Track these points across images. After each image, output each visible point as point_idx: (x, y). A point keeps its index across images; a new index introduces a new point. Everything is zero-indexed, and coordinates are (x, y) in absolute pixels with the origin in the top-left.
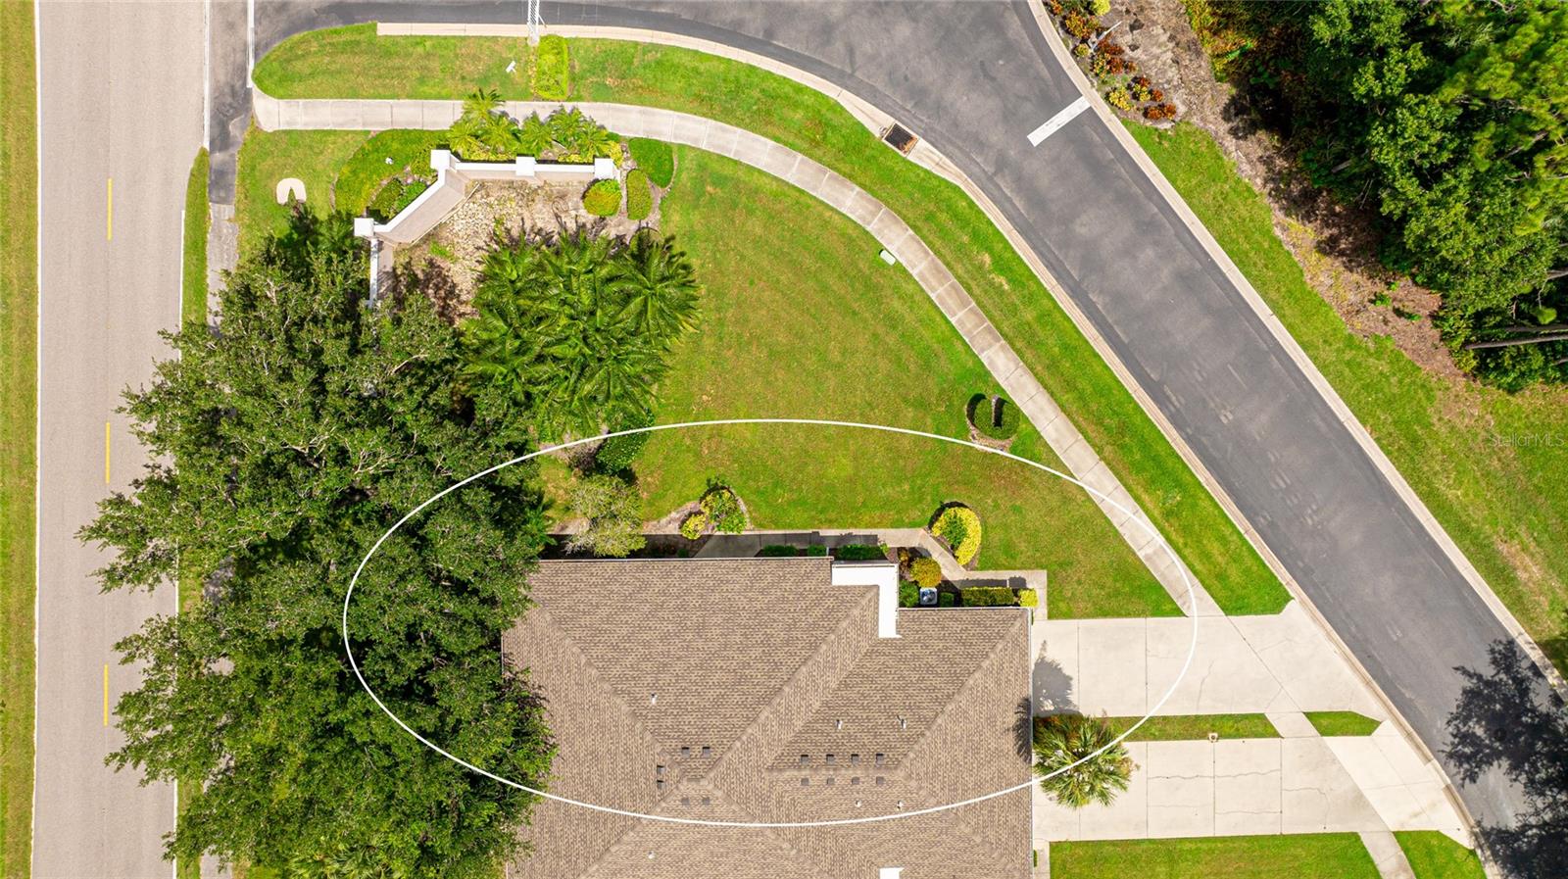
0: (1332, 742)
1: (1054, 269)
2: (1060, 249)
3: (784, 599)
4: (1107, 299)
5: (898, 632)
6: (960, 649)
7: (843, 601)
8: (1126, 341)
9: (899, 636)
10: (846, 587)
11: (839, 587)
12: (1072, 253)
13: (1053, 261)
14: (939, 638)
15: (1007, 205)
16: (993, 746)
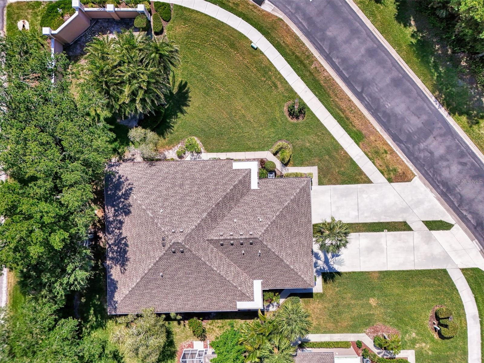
0: (434, 233)
1: (319, 49)
2: (321, 41)
3: (214, 174)
4: (340, 60)
5: (259, 187)
6: (283, 193)
7: (237, 175)
8: (348, 77)
9: (259, 188)
10: (238, 170)
11: (236, 170)
12: (325, 43)
13: (318, 46)
14: (275, 189)
15: (300, 25)
16: (296, 230)
